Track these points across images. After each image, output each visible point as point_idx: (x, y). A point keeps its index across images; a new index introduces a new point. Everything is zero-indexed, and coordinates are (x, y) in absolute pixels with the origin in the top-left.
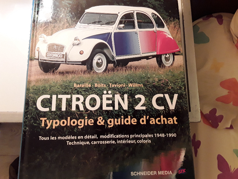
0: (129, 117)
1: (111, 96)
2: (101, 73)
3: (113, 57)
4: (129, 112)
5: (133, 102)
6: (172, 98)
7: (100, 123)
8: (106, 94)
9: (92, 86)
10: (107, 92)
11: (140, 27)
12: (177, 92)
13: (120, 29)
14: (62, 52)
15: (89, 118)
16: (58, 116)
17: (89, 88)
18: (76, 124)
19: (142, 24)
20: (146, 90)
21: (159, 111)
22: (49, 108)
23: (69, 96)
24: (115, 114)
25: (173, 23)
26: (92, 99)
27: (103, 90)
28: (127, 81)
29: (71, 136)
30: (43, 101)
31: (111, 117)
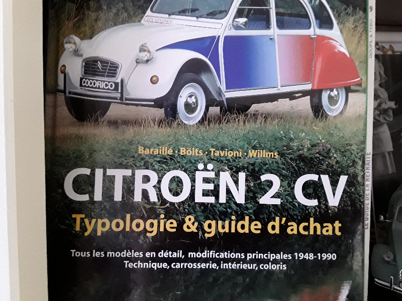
0: (247, 218)
1: (212, 175)
2: (193, 126)
3: (220, 93)
4: (247, 209)
5: (256, 189)
6: (334, 184)
7: (188, 227)
8: (202, 170)
9: (174, 152)
10: (205, 165)
11: (281, 25)
12: (347, 171)
13: (237, 28)
14: (114, 77)
15: (167, 217)
16: (107, 212)
17: (168, 157)
18: (141, 228)
19: (286, 18)
20: (284, 164)
21: (308, 210)
22: (89, 196)
23: (128, 172)
24: (218, 211)
25: (352, 19)
26: (174, 180)
27: (198, 161)
28: (246, 146)
29: (133, 251)
30: (77, 181)
31: (211, 217)
